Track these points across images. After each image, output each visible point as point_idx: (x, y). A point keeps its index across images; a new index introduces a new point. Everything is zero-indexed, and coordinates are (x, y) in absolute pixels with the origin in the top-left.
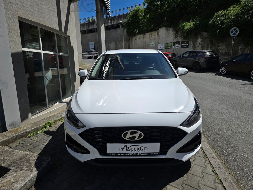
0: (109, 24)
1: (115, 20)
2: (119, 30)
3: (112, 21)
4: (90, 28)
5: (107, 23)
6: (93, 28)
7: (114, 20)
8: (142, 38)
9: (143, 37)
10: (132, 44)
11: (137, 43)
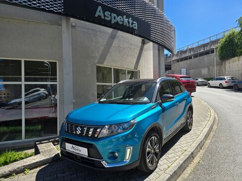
0: (202, 51)
1: (209, 46)
2: (212, 55)
3: (205, 48)
4: (183, 57)
5: (200, 50)
6: (185, 56)
7: (207, 46)
8: (237, 62)
9: (239, 60)
10: (225, 68)
11: (231, 67)
